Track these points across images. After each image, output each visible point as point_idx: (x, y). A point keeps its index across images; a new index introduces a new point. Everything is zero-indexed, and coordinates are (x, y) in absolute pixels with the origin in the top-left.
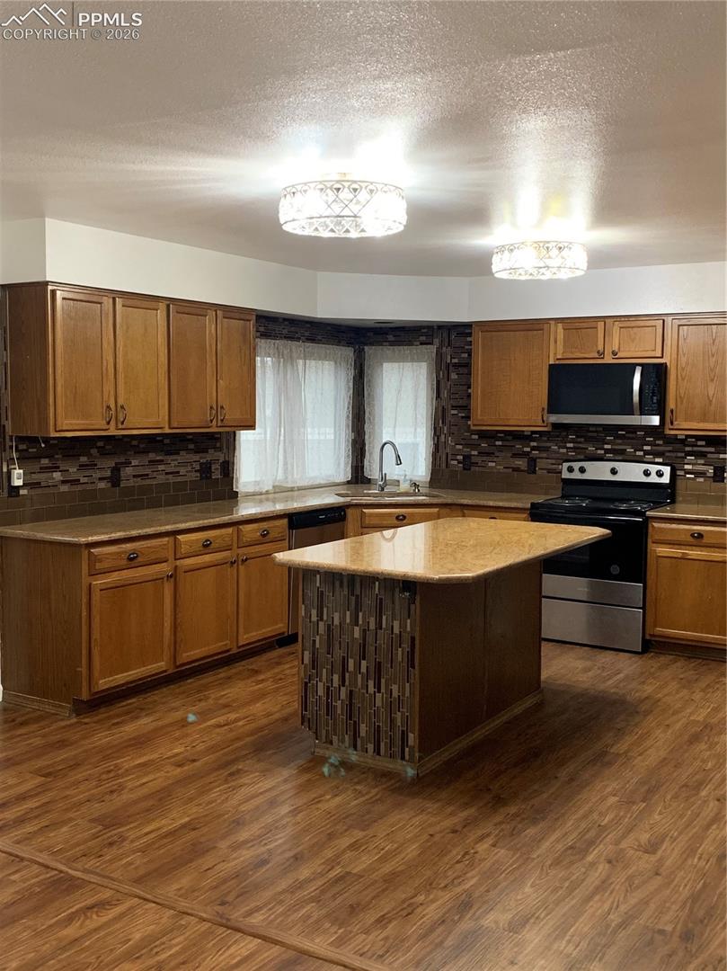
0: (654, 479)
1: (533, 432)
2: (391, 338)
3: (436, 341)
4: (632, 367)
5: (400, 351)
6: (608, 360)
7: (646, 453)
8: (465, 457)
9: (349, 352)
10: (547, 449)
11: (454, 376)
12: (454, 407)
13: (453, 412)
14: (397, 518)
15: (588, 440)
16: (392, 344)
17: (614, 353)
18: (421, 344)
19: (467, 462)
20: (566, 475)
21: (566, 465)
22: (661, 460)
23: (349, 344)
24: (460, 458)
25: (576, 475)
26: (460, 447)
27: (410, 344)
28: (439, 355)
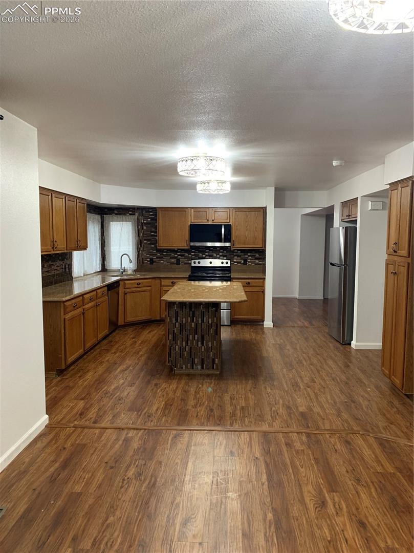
0: (224, 265)
1: (178, 249)
2: (116, 212)
3: (137, 214)
4: (221, 226)
5: (120, 217)
6: (210, 223)
7: (221, 256)
8: (150, 259)
9: (98, 217)
10: (183, 256)
11: (145, 228)
12: (145, 240)
13: (145, 242)
14: (137, 284)
15: (200, 252)
16: (116, 214)
17: (213, 220)
18: (130, 214)
19: (152, 261)
20: (193, 265)
21: (193, 261)
22: (225, 258)
23: (99, 214)
24: (149, 260)
25: (197, 265)
26: (148, 255)
27: (125, 214)
28: (138, 219)
